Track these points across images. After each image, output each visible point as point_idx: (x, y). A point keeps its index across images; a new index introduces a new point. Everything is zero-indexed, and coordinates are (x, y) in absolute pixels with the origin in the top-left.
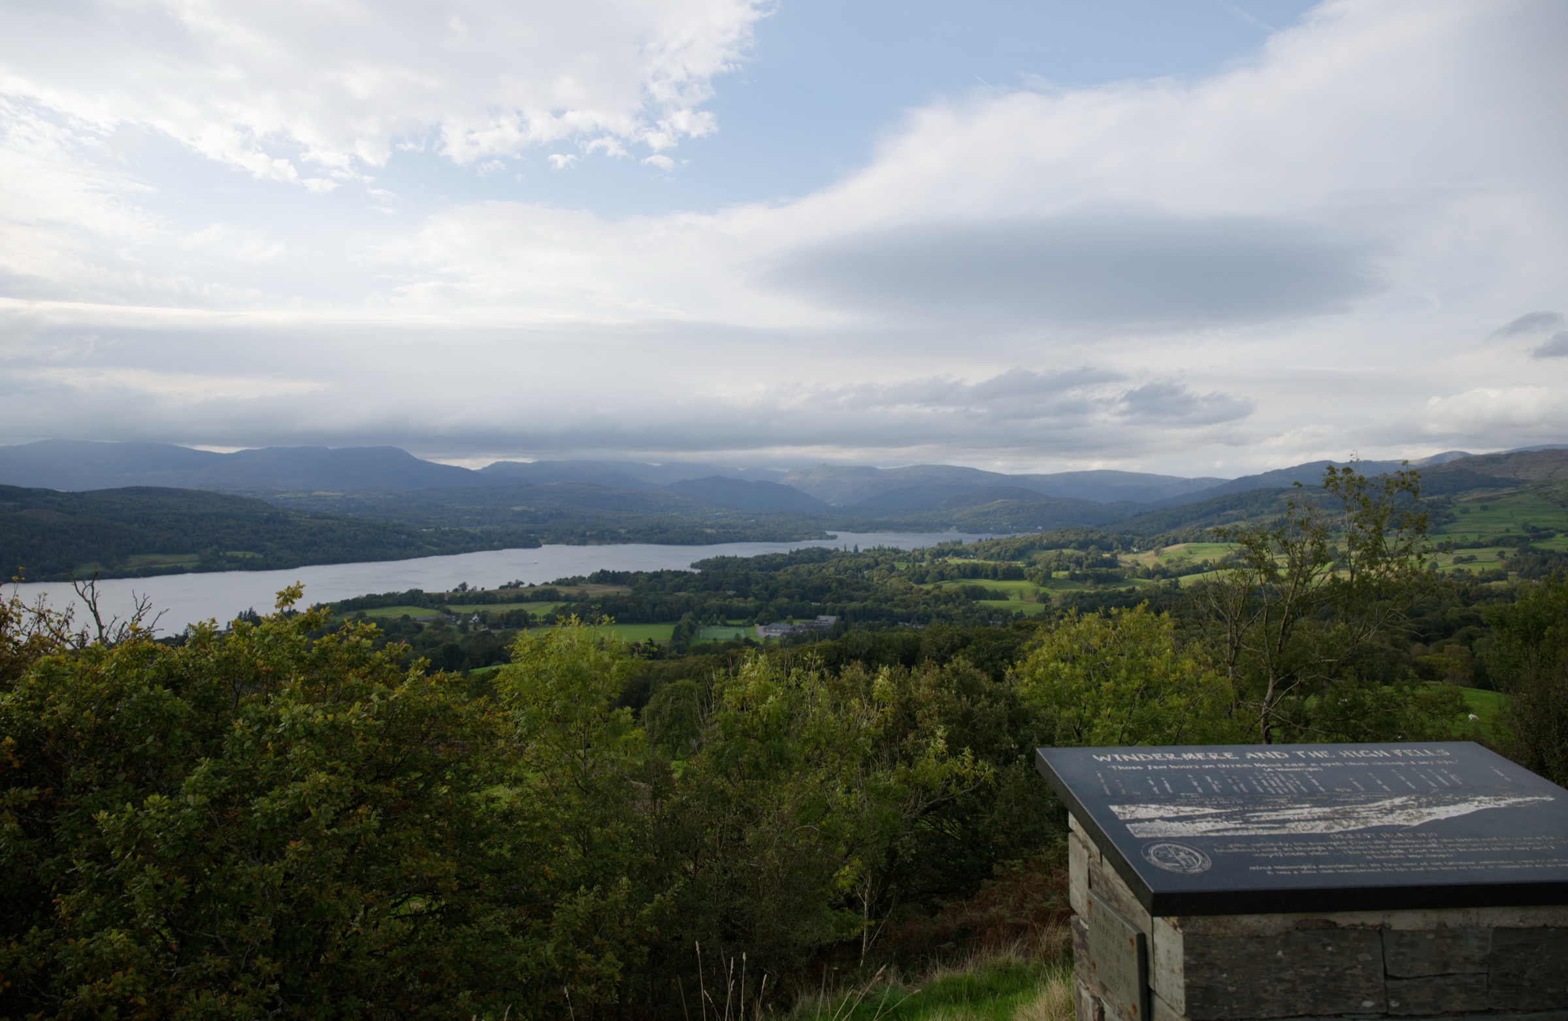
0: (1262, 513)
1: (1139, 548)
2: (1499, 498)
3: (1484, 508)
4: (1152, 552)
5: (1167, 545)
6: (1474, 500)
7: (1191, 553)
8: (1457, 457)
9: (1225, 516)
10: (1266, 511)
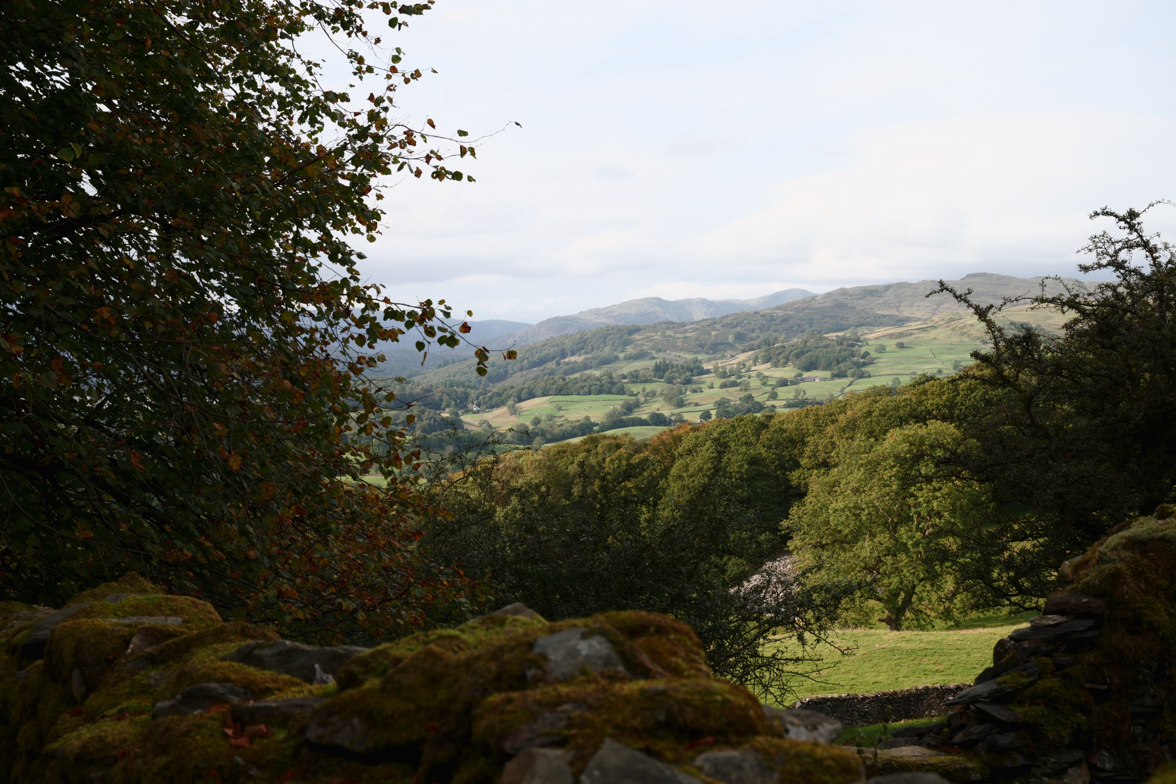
0: (616, 358)
1: (479, 405)
2: (911, 334)
3: (901, 346)
4: (503, 410)
5: (520, 400)
6: (883, 336)
7: (560, 409)
8: (800, 298)
9: (568, 364)
10: (621, 355)
